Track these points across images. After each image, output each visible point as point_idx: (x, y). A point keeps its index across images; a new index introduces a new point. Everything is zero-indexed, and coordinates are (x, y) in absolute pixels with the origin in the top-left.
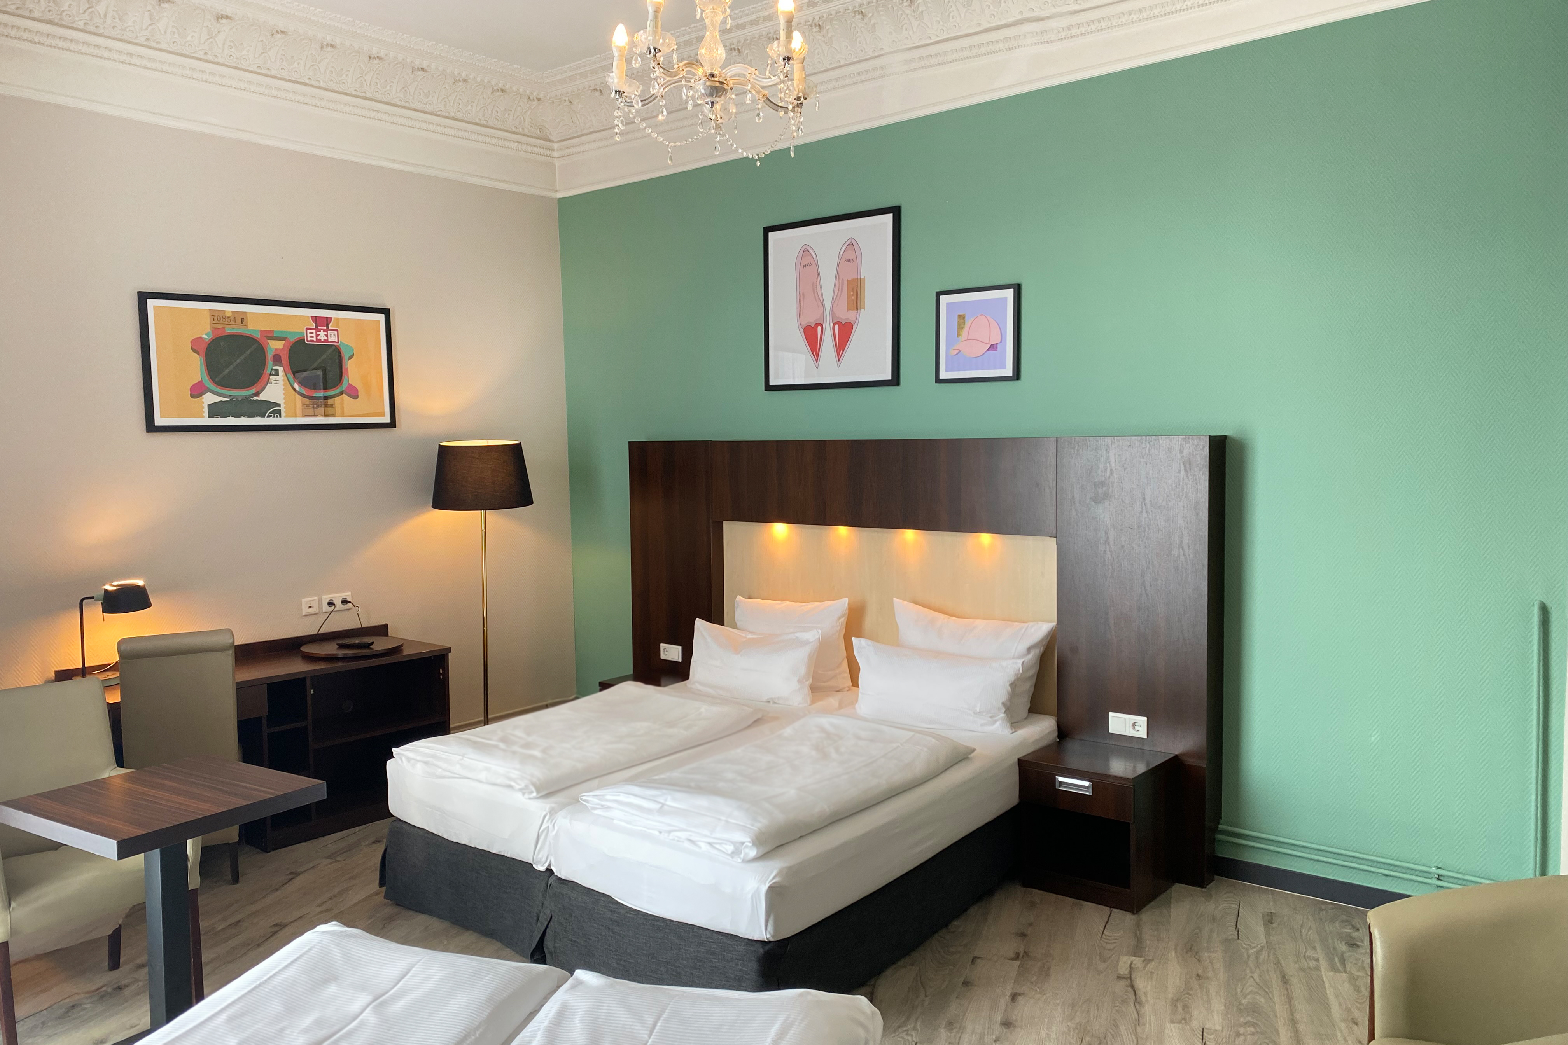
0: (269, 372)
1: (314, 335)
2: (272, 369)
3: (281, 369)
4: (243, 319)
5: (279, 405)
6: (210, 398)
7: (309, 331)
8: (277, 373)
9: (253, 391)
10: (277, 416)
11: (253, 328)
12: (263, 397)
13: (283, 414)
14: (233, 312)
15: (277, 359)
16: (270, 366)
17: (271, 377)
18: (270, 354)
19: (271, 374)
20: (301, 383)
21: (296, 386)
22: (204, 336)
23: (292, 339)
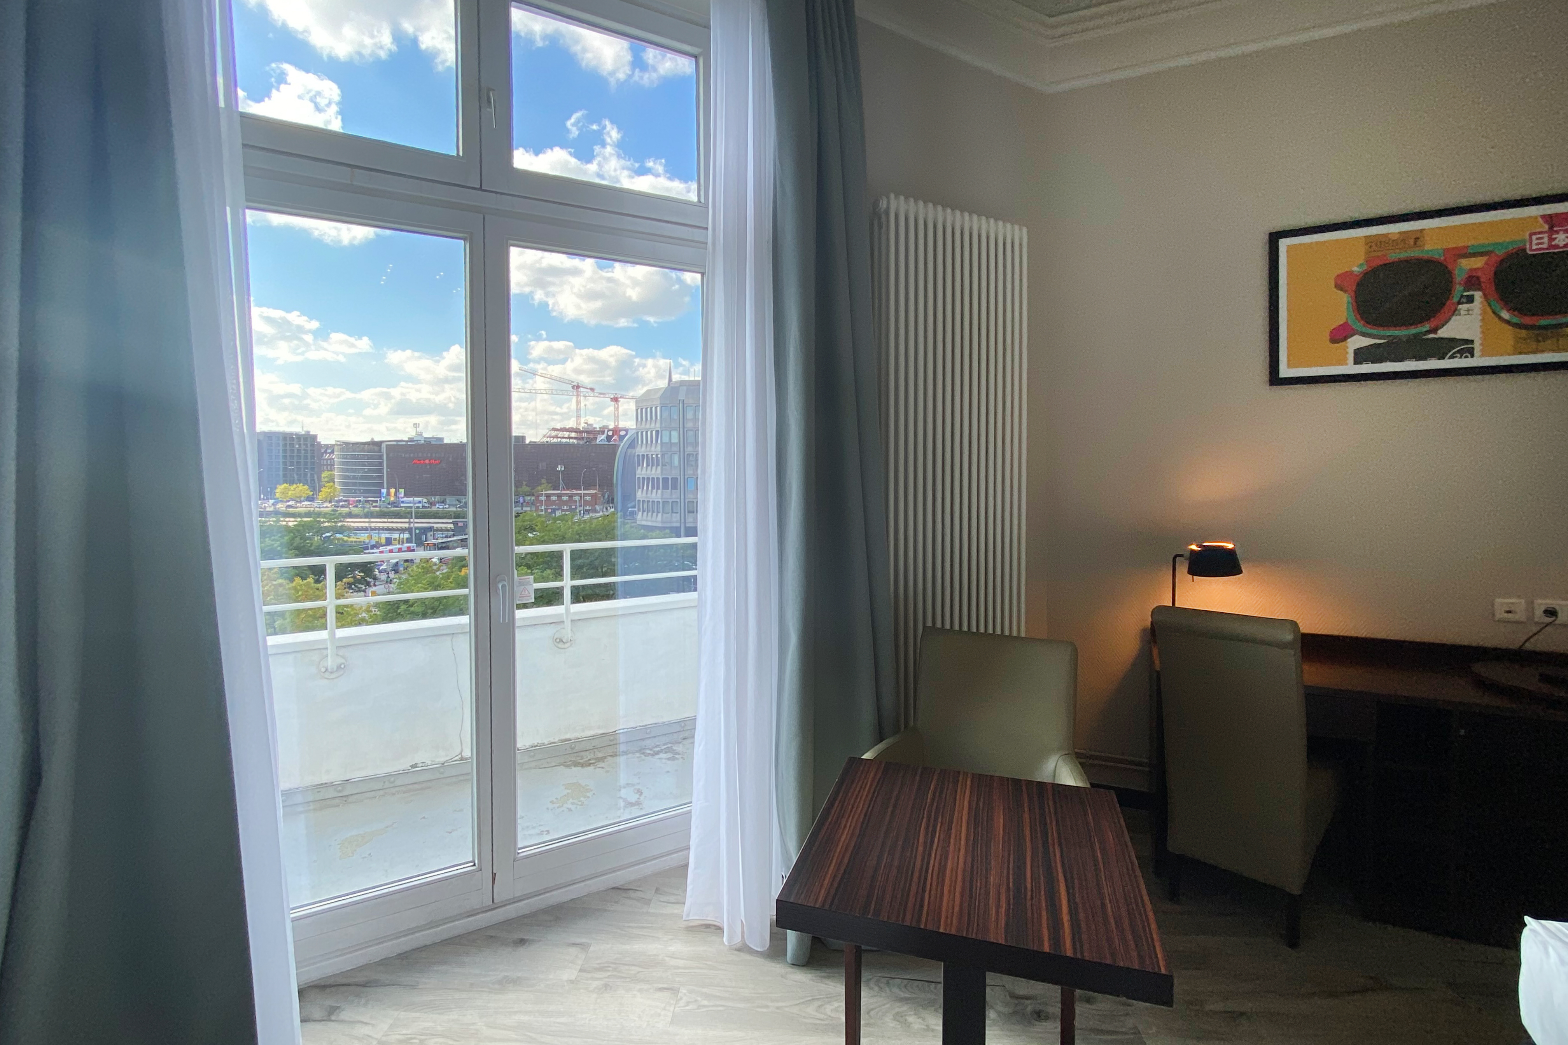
0: (1456, 300)
1: (1546, 240)
2: (1462, 296)
3: (1478, 295)
4: (1418, 238)
5: (1472, 342)
6: (1358, 342)
7: (1534, 237)
8: (1470, 299)
9: (1426, 327)
10: (1466, 357)
11: (1432, 248)
12: (1443, 333)
13: (1477, 352)
14: (1400, 233)
15: (1473, 282)
16: (1458, 290)
17: (1460, 306)
18: (1459, 276)
19: (1459, 303)
20: (1512, 310)
21: (1505, 315)
22: (1356, 269)
23: (1501, 252)
